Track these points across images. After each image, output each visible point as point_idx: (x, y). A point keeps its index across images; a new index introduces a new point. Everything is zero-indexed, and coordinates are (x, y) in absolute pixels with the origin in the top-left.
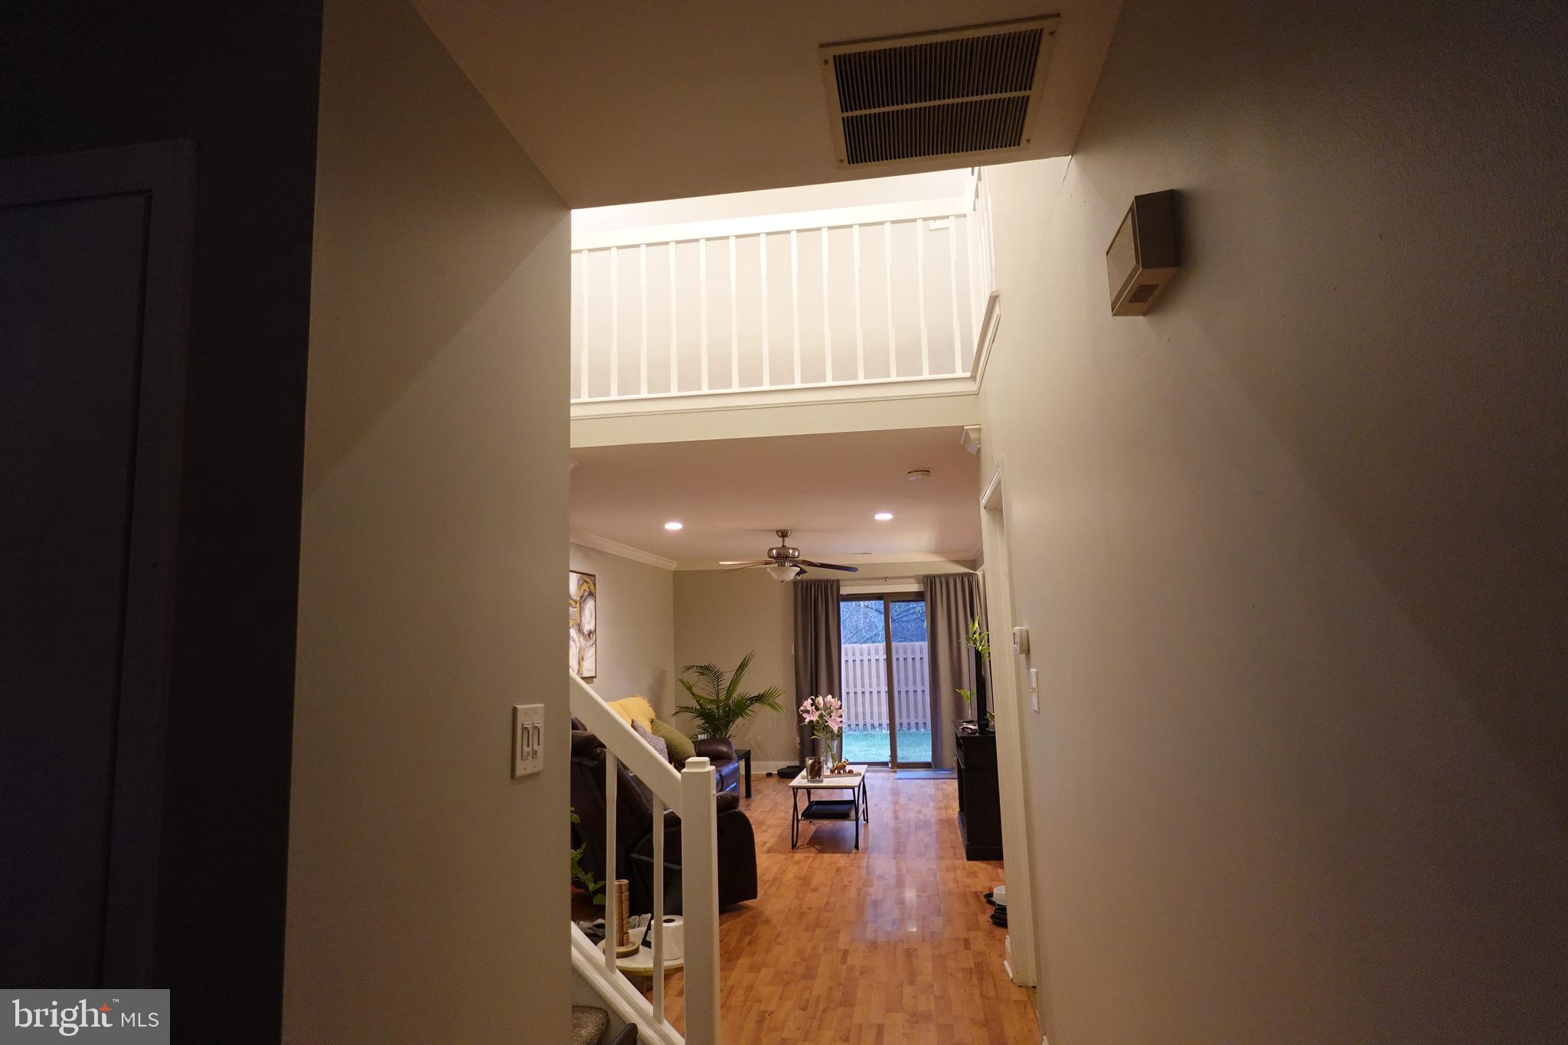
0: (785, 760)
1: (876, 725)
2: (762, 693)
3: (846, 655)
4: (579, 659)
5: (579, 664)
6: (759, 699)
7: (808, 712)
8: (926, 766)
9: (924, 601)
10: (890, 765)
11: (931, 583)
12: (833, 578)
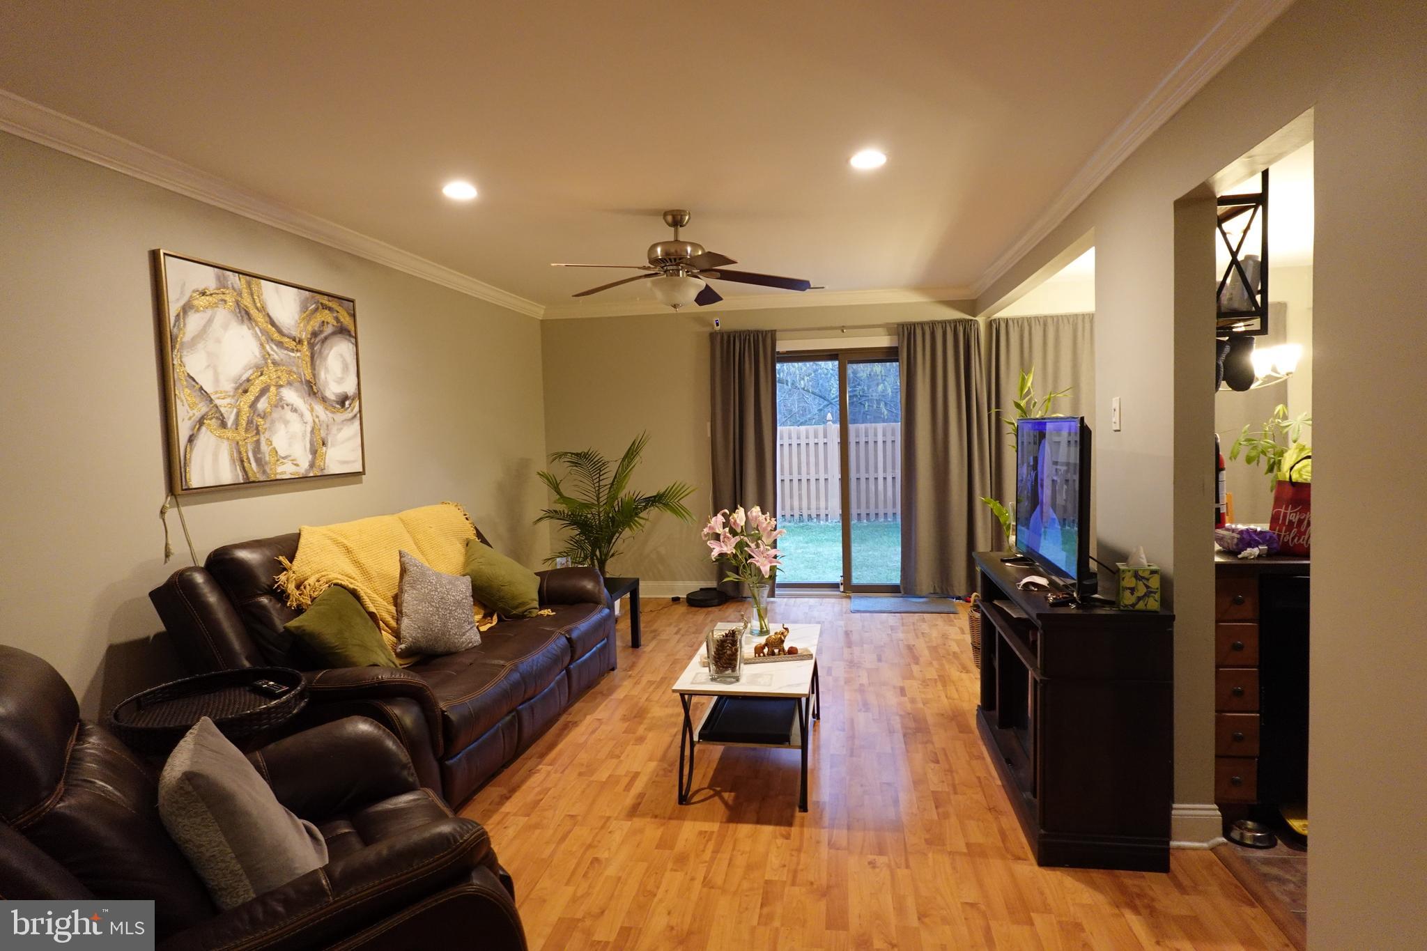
0: (697, 580)
1: (814, 516)
2: (662, 491)
3: (781, 439)
4: (312, 444)
5: (314, 452)
6: (657, 500)
7: (717, 537)
8: (892, 590)
9: (897, 360)
10: (842, 588)
11: (909, 334)
12: (768, 329)
